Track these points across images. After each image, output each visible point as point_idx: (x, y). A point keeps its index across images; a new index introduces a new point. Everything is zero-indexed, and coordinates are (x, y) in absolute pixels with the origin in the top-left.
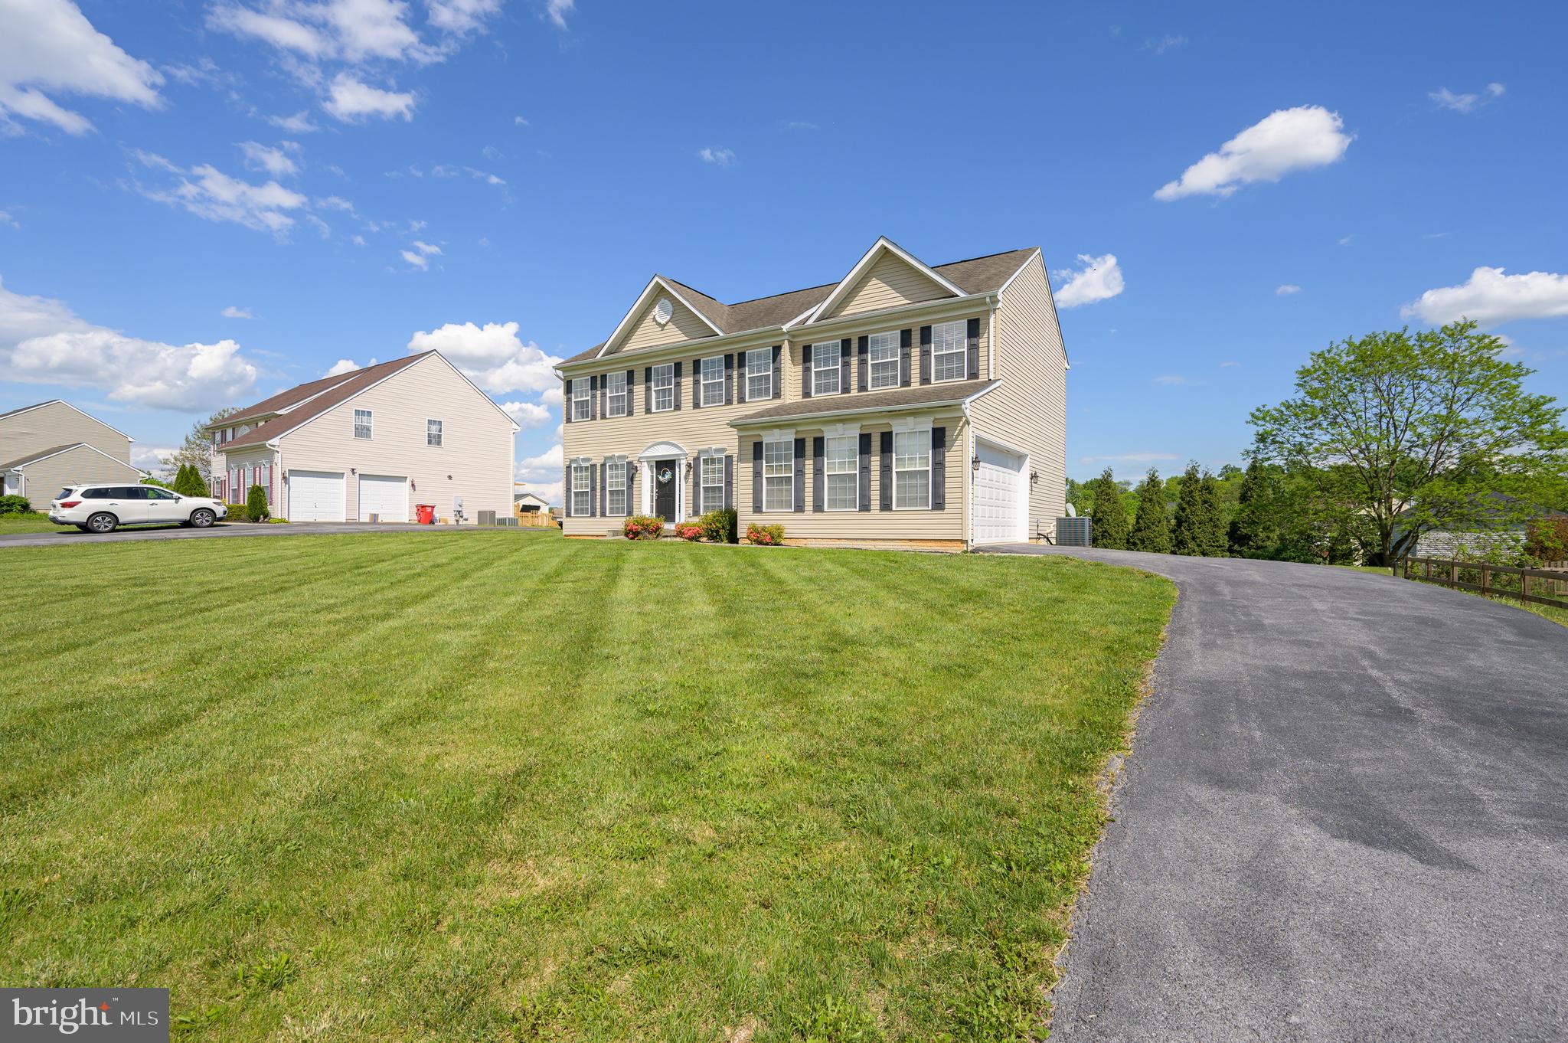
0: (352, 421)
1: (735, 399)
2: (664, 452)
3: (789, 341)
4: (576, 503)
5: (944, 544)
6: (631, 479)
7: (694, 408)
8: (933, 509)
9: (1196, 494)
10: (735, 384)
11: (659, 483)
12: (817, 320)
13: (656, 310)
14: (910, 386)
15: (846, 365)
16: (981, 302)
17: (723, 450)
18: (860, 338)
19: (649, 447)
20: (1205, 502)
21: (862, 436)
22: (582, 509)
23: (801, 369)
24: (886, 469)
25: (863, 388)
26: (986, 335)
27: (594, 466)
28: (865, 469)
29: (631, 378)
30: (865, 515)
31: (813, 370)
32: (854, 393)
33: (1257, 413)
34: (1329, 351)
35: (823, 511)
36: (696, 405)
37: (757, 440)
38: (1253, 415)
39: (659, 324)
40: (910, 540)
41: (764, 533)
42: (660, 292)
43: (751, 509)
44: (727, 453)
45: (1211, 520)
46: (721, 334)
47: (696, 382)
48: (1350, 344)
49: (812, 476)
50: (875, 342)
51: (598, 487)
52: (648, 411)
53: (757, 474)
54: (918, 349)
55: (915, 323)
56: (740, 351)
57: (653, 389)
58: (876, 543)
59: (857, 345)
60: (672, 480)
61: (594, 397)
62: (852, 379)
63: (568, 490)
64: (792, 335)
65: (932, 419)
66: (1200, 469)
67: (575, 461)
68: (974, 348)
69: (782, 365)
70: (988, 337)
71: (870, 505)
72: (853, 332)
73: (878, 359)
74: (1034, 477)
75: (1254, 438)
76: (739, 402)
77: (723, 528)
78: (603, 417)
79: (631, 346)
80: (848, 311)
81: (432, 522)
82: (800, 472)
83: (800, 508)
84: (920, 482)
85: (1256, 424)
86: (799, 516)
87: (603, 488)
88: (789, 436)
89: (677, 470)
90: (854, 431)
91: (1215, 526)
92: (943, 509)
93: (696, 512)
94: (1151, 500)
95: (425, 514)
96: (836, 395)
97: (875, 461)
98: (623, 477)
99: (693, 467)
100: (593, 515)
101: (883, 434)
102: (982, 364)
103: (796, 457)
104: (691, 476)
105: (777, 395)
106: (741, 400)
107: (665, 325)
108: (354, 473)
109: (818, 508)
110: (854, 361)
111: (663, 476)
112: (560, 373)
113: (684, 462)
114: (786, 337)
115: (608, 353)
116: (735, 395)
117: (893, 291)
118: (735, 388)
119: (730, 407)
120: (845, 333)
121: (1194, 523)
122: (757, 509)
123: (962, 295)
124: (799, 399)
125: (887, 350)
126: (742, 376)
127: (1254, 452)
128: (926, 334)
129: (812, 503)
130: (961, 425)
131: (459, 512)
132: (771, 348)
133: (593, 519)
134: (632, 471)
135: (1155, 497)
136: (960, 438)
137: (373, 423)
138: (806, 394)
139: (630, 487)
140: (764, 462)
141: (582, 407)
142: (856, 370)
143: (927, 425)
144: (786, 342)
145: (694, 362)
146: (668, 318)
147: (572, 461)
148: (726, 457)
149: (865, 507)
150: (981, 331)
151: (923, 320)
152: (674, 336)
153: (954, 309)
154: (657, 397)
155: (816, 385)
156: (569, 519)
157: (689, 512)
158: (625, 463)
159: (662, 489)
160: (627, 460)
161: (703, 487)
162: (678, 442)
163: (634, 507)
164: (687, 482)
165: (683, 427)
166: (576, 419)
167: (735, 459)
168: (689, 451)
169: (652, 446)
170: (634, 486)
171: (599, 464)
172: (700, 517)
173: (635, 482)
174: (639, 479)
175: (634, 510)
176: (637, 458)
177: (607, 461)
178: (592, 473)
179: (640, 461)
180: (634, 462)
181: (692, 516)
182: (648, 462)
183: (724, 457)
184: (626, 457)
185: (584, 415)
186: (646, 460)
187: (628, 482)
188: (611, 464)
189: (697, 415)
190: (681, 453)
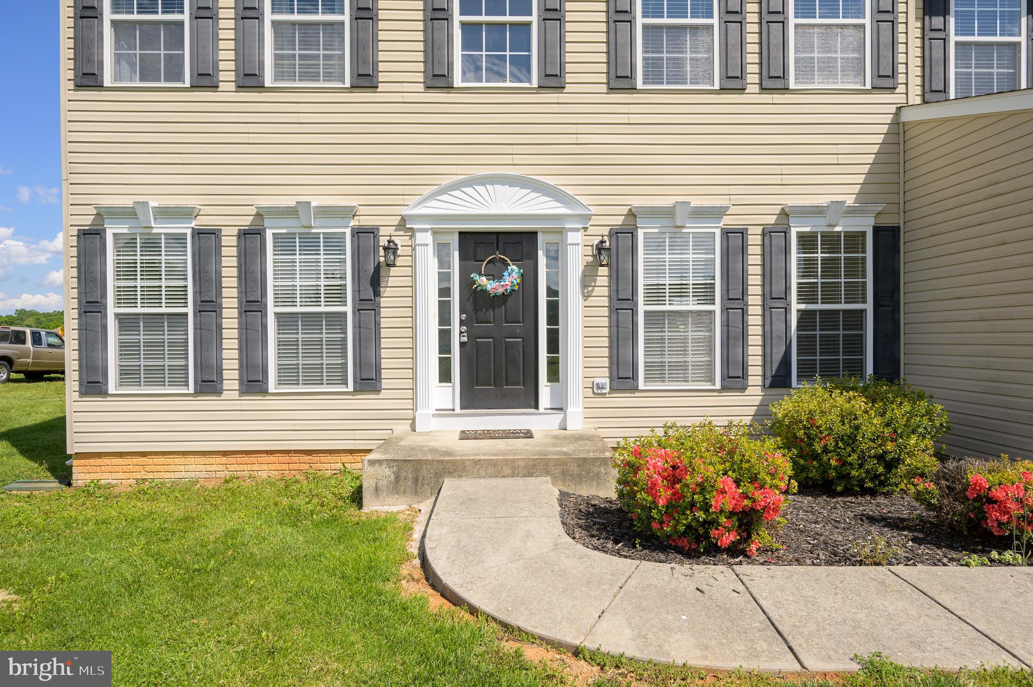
2: (499, 206)
6: (372, 281)
7: (611, 90)
10: (753, 38)
17: (717, 213)
19: (445, 190)
22: (159, 370)
27: (208, 236)
31: (953, 40)
36: (620, 84)
44: (732, 222)
47: (619, 18)
51: (231, 301)
52: (440, 82)
57: (457, 21)
60: (527, 289)
61: (203, 13)
63: (91, 306)
67: (121, 213)
76: (765, 89)
78: (249, 80)
87: (251, 306)
89: (546, 261)
93: (624, 383)
98: (337, 272)
99: (615, 252)
100: (209, 388)
104: (602, 279)
106: (774, 84)
113: (574, 243)
116: (752, 69)
118: (753, 48)
119: (734, 98)
126: (773, 19)
133: (207, 402)
134: (374, 261)
139: (367, 306)
141: (150, 42)
147: (107, 215)
148: (727, 233)
154: (471, 44)
155: (959, 75)
157: (597, 381)
158: (348, 232)
159: (481, 315)
160: (352, 223)
161: (646, 312)
162: (551, 181)
163: (384, 363)
164: (586, 297)
165: (572, 139)
166: (117, 77)
167: (754, 239)
168: (594, 210)
169: (457, 186)
170: (384, 302)
171: (235, 231)
172: (637, 394)
173: (386, 292)
174: (408, 281)
175: (384, 374)
176: (396, 220)
177: (267, 223)
178: (198, 256)
179: (407, 226)
180: (383, 231)
181: (607, 390)
182: (435, 232)
183: (718, 233)
184: (351, 212)
185: (148, 72)
186: (429, 227)
187: (357, 291)
188: (284, 231)
189: (625, 109)
190: (565, 211)
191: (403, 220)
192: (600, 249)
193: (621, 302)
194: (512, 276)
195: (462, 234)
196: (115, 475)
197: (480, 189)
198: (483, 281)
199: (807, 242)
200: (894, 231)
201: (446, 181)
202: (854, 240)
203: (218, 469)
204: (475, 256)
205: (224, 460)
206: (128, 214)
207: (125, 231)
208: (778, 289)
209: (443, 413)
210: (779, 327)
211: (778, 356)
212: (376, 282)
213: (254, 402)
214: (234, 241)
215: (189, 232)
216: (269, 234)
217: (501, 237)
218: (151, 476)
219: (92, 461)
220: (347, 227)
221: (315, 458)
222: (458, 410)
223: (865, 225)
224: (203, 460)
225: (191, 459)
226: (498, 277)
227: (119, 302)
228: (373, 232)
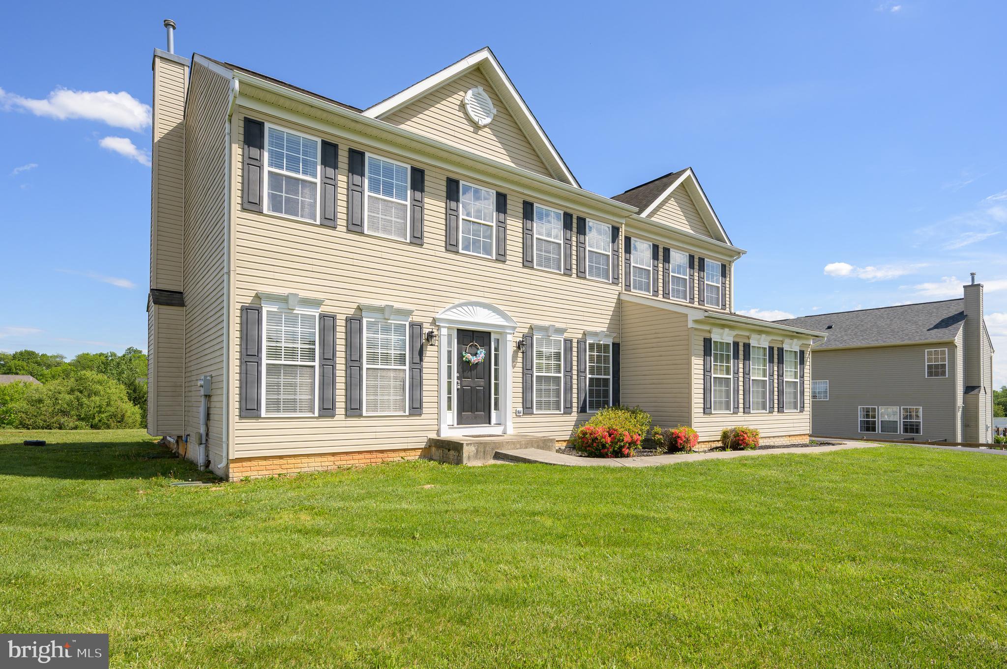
1: (575, 271)
2: (474, 317)
6: (419, 352)
7: (524, 266)
10: (574, 252)
11: (465, 367)
15: (655, 269)
17: (563, 331)
18: (665, 248)
19: (455, 307)
22: (293, 402)
27: (327, 318)
29: (419, 180)
30: (771, 416)
31: (632, 264)
35: (749, 413)
36: (527, 263)
37: (707, 336)
39: (472, 121)
42: (474, 74)
43: (702, 410)
44: (566, 335)
47: (527, 232)
49: (743, 379)
51: (341, 360)
52: (451, 247)
53: (707, 372)
56: (581, 215)
57: (461, 215)
60: (487, 362)
61: (329, 181)
62: (660, 284)
68: (724, 285)
69: (620, 250)
71: (773, 407)
76: (578, 276)
78: (355, 227)
82: (736, 375)
83: (736, 410)
89: (495, 348)
93: (527, 410)
98: (402, 346)
100: (325, 413)
104: (520, 360)
106: (581, 274)
107: (480, 128)
109: (747, 410)
111: (472, 354)
113: (510, 339)
114: (624, 221)
116: (574, 266)
118: (575, 257)
119: (568, 278)
122: (707, 410)
123: (727, 243)
126: (582, 246)
128: (702, 264)
129: (743, 405)
132: (610, 227)
133: (327, 422)
134: (421, 341)
138: (627, 287)
139: (418, 367)
141: (295, 192)
145: (525, 203)
148: (565, 341)
149: (771, 409)
151: (700, 252)
154: (467, 232)
155: (634, 280)
156: (252, 423)
157: (518, 409)
158: (407, 324)
159: (465, 374)
160: (410, 319)
161: (536, 376)
162: (501, 308)
163: (425, 399)
164: (514, 367)
165: (508, 288)
167: (575, 344)
168: (519, 325)
169: (460, 305)
170: (425, 365)
171: (344, 317)
172: (533, 416)
173: (425, 359)
174: (436, 354)
175: (424, 405)
176: (430, 320)
177: (364, 314)
178: (323, 331)
179: (437, 324)
180: (425, 325)
181: (521, 414)
182: (449, 328)
183: (562, 340)
184: (409, 313)
186: (448, 325)
187: (412, 358)
188: (373, 320)
189: (528, 276)
190: (505, 324)
191: (434, 319)
192: (522, 344)
193: (527, 370)
195: (458, 330)
196: (260, 473)
197: (470, 308)
198: (469, 356)
199: (592, 346)
200: (618, 345)
201: (457, 302)
202: (606, 346)
203: (328, 463)
204: (463, 342)
205: (332, 458)
206: (283, 300)
207: (276, 310)
208: (583, 367)
209: (451, 427)
210: (583, 385)
211: (583, 399)
212: (421, 353)
213: (353, 422)
214: (343, 323)
215: (317, 315)
216: (365, 320)
217: (475, 334)
218: (285, 471)
219: (245, 464)
220: (407, 321)
221: (385, 455)
222: (456, 425)
223: (609, 341)
224: (319, 459)
225: (312, 459)
226: (476, 354)
227: (269, 356)
228: (420, 325)
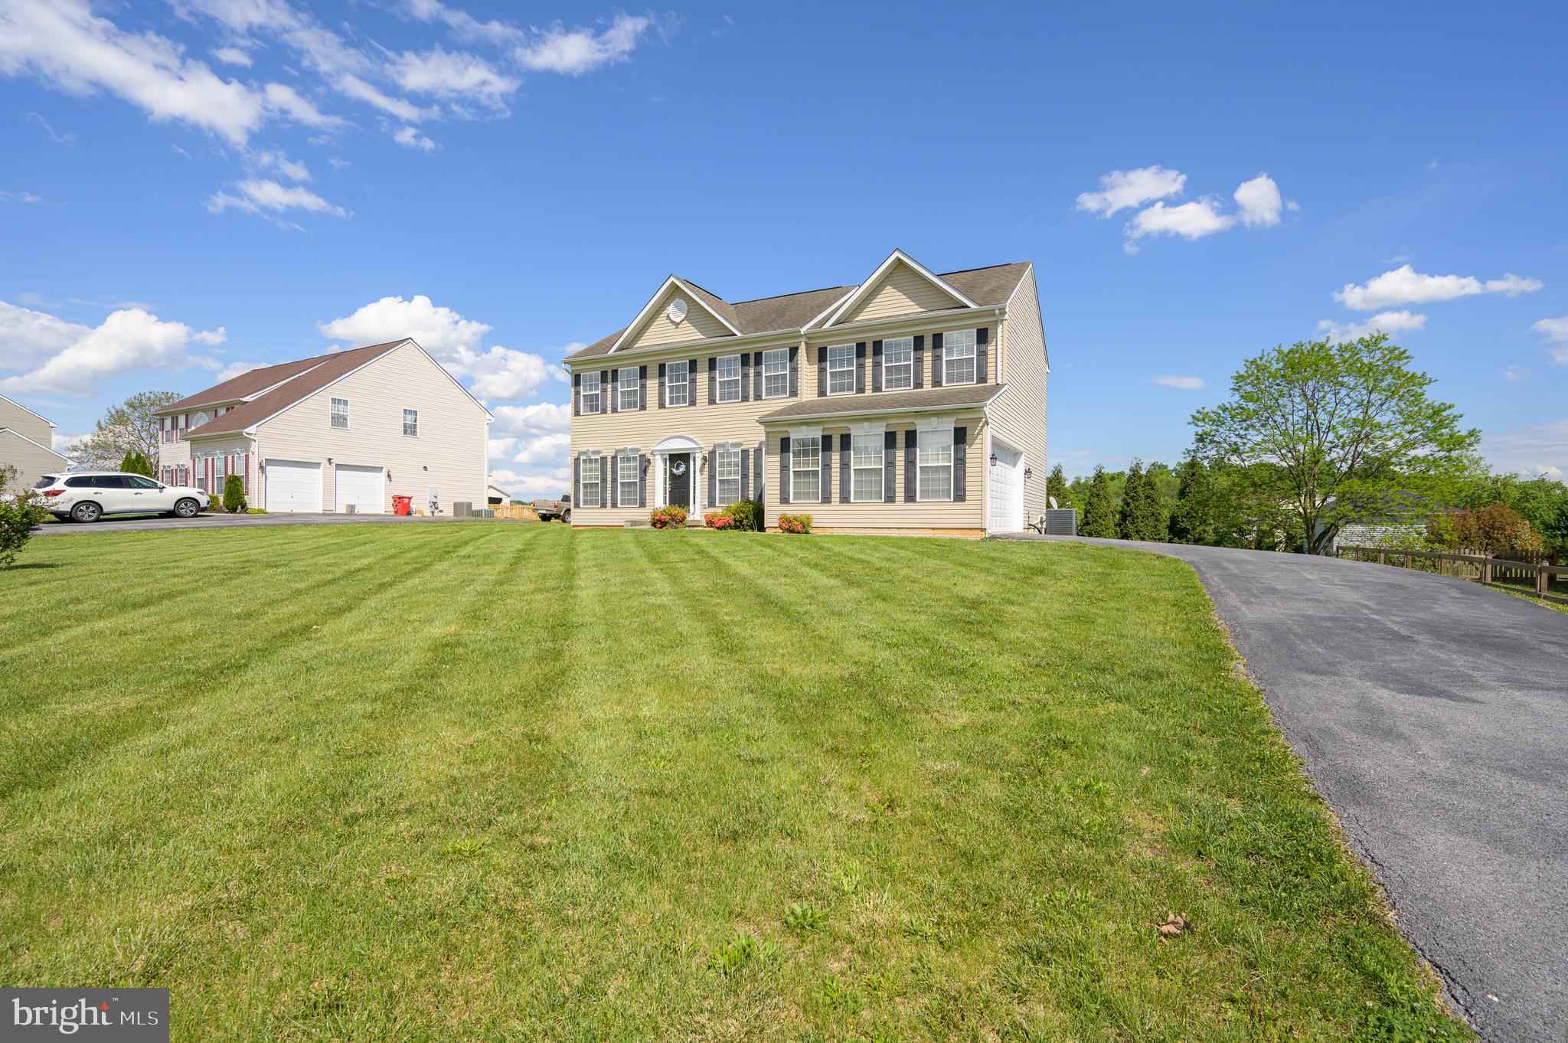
0: (329, 409)
1: (752, 396)
2: (678, 445)
3: (806, 343)
4: (585, 494)
5: (964, 532)
6: (644, 471)
7: (710, 404)
8: (955, 501)
9: (1140, 489)
10: (752, 382)
11: (673, 476)
12: (833, 325)
13: (671, 309)
14: (922, 387)
15: (861, 367)
16: (992, 313)
17: (740, 444)
18: (874, 343)
19: (663, 441)
20: (1148, 497)
21: (887, 434)
22: (591, 500)
23: (817, 370)
24: (910, 464)
25: (877, 388)
26: (994, 344)
27: (604, 459)
28: (890, 464)
29: (643, 373)
30: (890, 506)
31: (829, 371)
32: (869, 392)
33: (1197, 415)
34: (1261, 359)
35: (849, 502)
36: (712, 401)
37: (785, 436)
38: (1193, 417)
39: (673, 322)
40: (933, 529)
41: (796, 523)
42: (675, 292)
43: (779, 500)
44: (744, 447)
45: (1153, 514)
46: (739, 334)
47: (712, 379)
48: (1280, 352)
49: (838, 470)
50: (889, 345)
51: (609, 479)
52: (662, 405)
53: (784, 468)
54: (930, 354)
55: (927, 331)
56: (758, 351)
57: (667, 384)
58: (901, 531)
59: (872, 349)
60: (687, 473)
61: (604, 391)
62: (867, 380)
63: (577, 481)
64: (809, 337)
65: (955, 419)
66: (1143, 466)
67: (585, 453)
68: (983, 354)
69: (799, 366)
70: (996, 346)
71: (894, 497)
72: (869, 338)
73: (891, 362)
74: (1028, 472)
75: (1193, 438)
76: (755, 400)
77: (747, 517)
78: (614, 410)
79: (645, 342)
80: (862, 317)
81: (409, 513)
82: (827, 466)
83: (826, 499)
84: (942, 475)
85: (1196, 425)
86: (826, 507)
87: (614, 480)
88: (817, 433)
89: (692, 462)
90: (880, 429)
91: (1157, 520)
92: (964, 500)
93: (712, 504)
94: (1098, 495)
95: (402, 505)
96: (851, 394)
97: (900, 455)
98: (635, 469)
99: (710, 460)
100: (604, 506)
101: (907, 433)
102: (991, 369)
103: (823, 450)
104: (707, 469)
105: (794, 393)
106: (758, 397)
107: (679, 324)
108: (330, 463)
109: (845, 499)
110: (869, 362)
111: (677, 468)
112: (568, 367)
113: (699, 457)
114: (803, 339)
115: (621, 348)
116: (752, 393)
117: (908, 300)
118: (752, 386)
119: (746, 403)
120: (861, 337)
121: (1137, 517)
122: (784, 500)
123: (973, 306)
124: (815, 397)
125: (899, 354)
126: (758, 374)
127: (1194, 451)
128: (938, 341)
129: (838, 495)
130: (981, 425)
131: (435, 503)
132: (788, 349)
133: (603, 510)
134: (645, 465)
135: (1101, 493)
136: (980, 437)
137: (349, 411)
138: (822, 393)
139: (643, 479)
140: (791, 455)
141: (592, 401)
142: (871, 372)
143: (949, 425)
144: (803, 343)
145: (710, 360)
146: (684, 316)
147: (580, 453)
148: (743, 451)
149: (890, 499)
150: (989, 340)
151: (936, 328)
152: (690, 334)
153: (964, 319)
154: (671, 393)
155: (831, 385)
156: (577, 510)
157: (705, 503)
158: (638, 456)
159: (674, 481)
160: (639, 453)
161: (718, 480)
162: (692, 437)
163: (648, 496)
164: (703, 474)
165: (698, 422)
166: (584, 412)
167: (752, 453)
168: (702, 446)
169: (666, 440)
170: (648, 478)
171: (610, 457)
172: (715, 507)
173: (648, 475)
174: (655, 471)
175: (647, 501)
176: (650, 452)
177: (618, 454)
178: (601, 465)
179: (653, 453)
180: (648, 455)
181: (708, 506)
182: (661, 455)
183: (740, 452)
184: (638, 450)
185: (593, 408)
186: (659, 453)
187: (640, 475)
188: (622, 457)
189: (713, 410)
190: (696, 446)
191: (653, 451)
192: (704, 458)
193: (712, 477)
194: (682, 468)
195: (670, 455)
198: (674, 470)
201: (665, 438)
206: (587, 453)
207: (585, 458)
208: (758, 470)
210: (758, 484)
213: (615, 510)
214: (610, 460)
215: (600, 458)
216: (618, 457)
217: (681, 456)
220: (637, 454)
226: (679, 469)
227: (583, 480)
228: (645, 456)
